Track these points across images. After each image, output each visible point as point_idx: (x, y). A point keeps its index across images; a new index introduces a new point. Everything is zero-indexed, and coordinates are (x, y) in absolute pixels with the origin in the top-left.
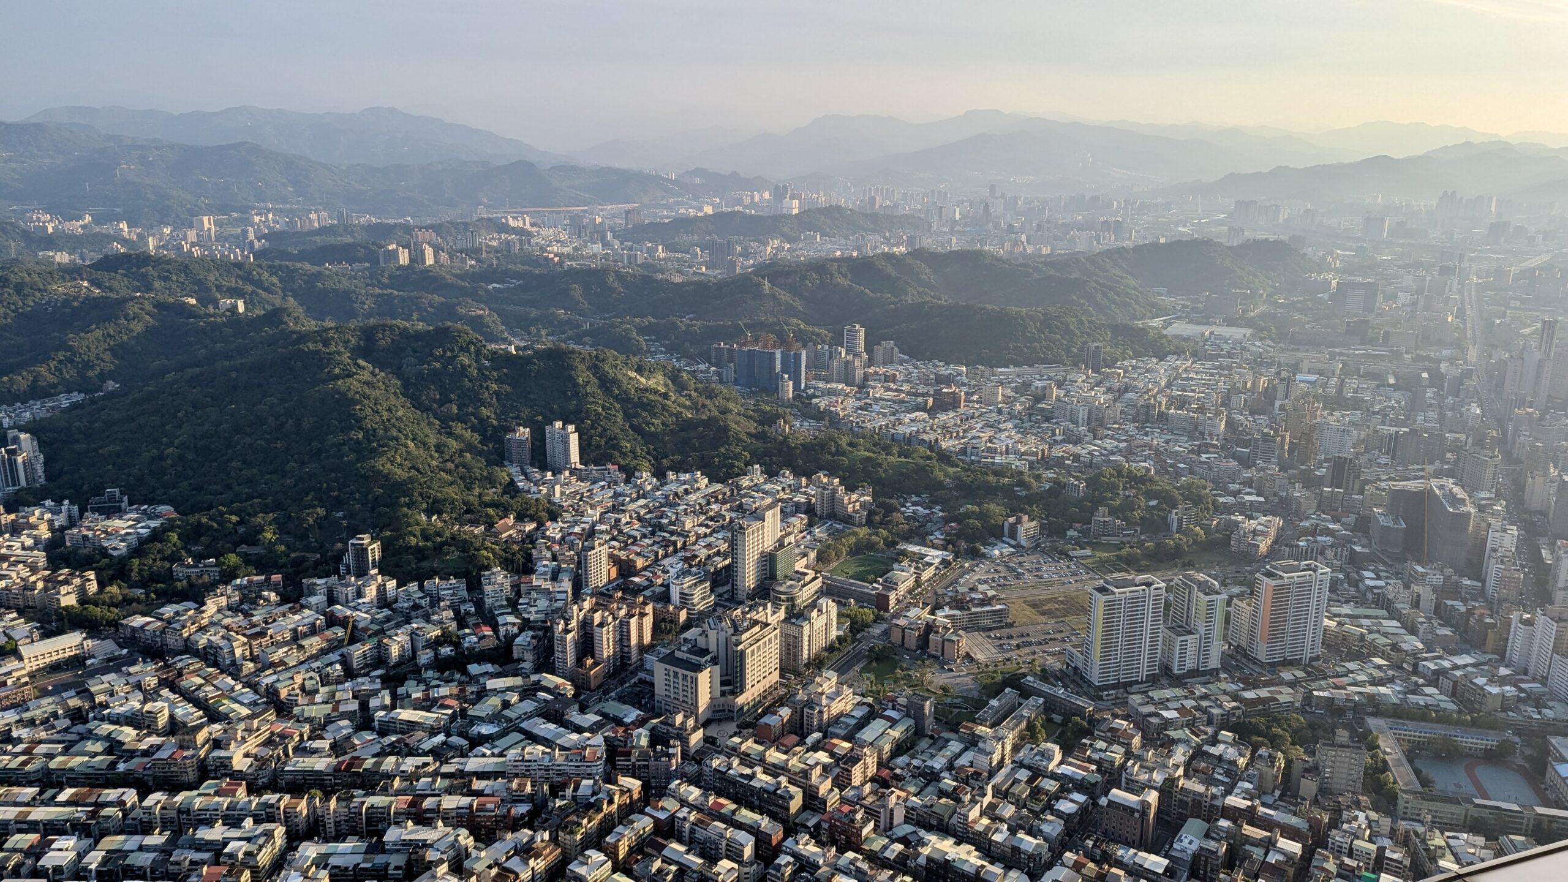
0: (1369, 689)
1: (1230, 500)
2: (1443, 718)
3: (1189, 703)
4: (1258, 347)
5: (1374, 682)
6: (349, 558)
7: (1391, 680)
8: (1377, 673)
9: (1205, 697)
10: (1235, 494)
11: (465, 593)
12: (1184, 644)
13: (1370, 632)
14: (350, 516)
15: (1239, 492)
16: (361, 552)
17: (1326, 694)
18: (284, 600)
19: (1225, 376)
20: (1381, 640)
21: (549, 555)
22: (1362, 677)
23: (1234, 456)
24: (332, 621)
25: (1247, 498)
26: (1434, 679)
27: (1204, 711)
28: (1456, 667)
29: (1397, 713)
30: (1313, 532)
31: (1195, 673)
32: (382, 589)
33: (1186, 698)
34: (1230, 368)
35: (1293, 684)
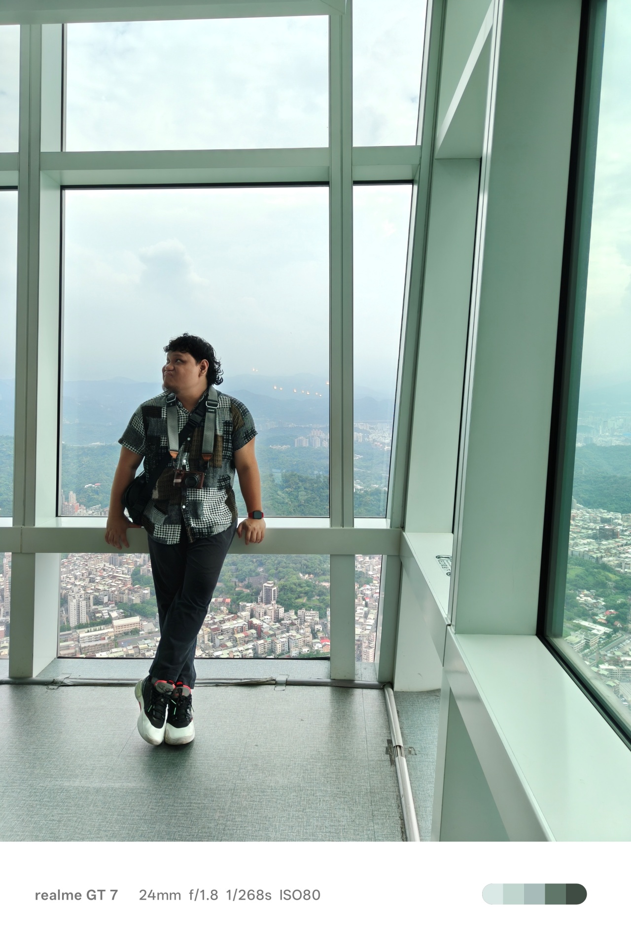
6: (263, 594)
11: (318, 619)
14: (267, 570)
16: (268, 590)
18: (231, 612)
21: (364, 603)
24: (251, 626)
32: (277, 613)
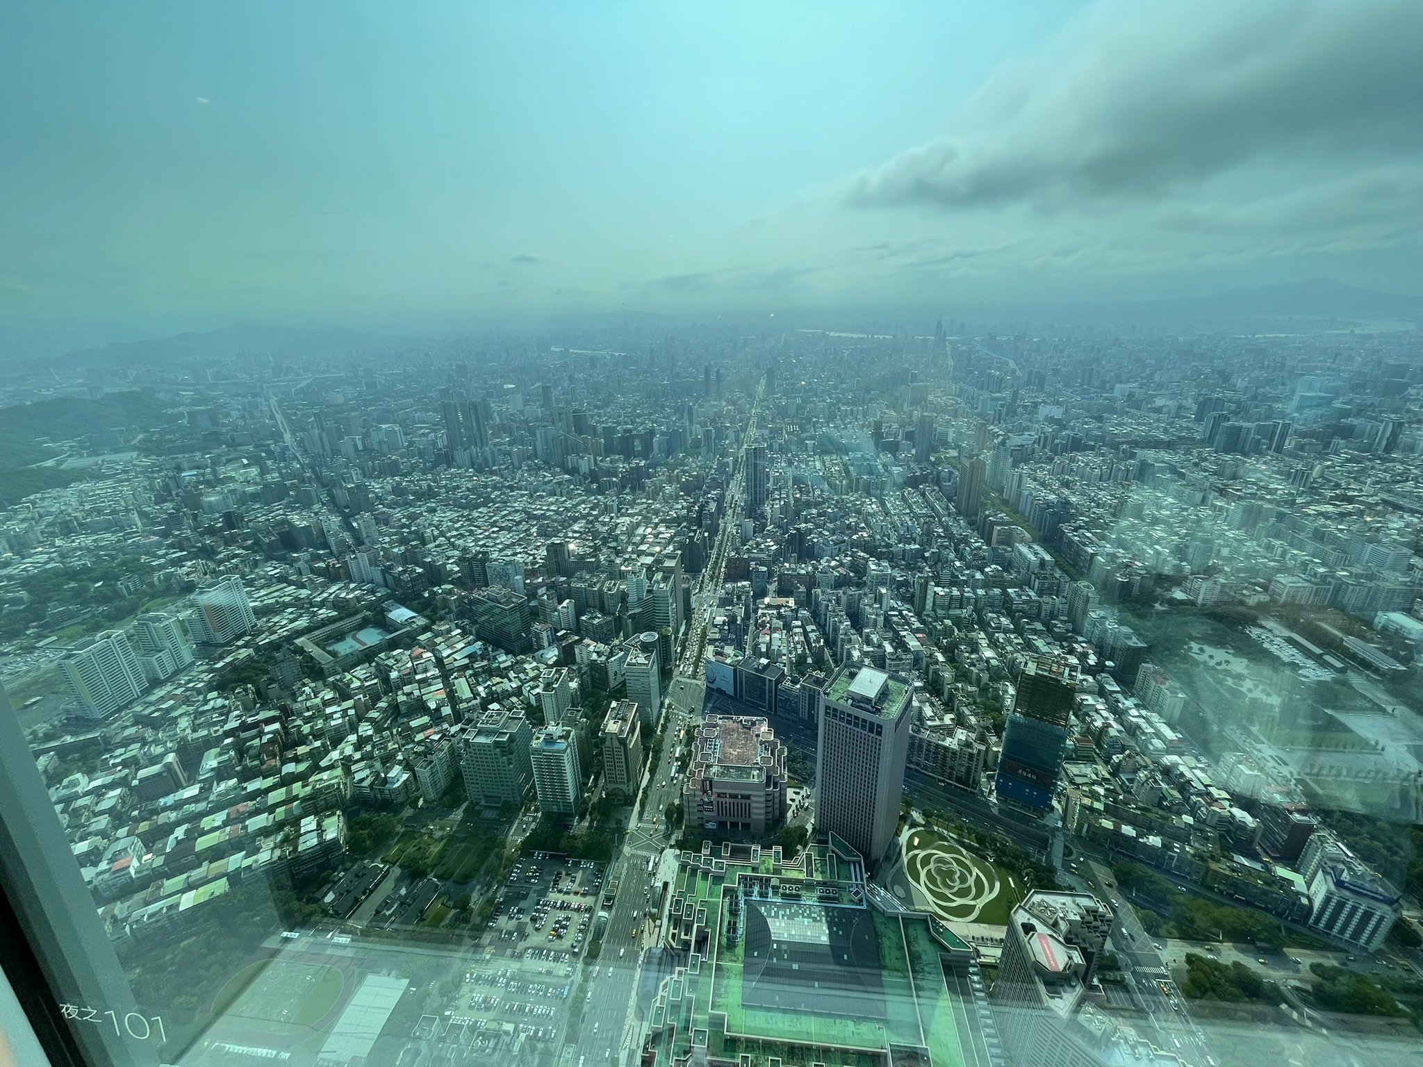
0: (290, 626)
1: (163, 560)
2: (331, 621)
3: (179, 692)
4: (146, 462)
5: (292, 621)
7: (301, 615)
8: (291, 616)
9: (190, 681)
10: (163, 556)
12: (159, 660)
13: (281, 597)
15: (167, 554)
17: (267, 640)
19: (127, 486)
20: (287, 599)
22: (284, 622)
23: (154, 534)
25: (174, 556)
26: (322, 604)
27: (193, 688)
28: (331, 594)
29: (307, 630)
30: (228, 559)
31: (177, 673)
33: (176, 689)
34: (128, 480)
35: (246, 646)
